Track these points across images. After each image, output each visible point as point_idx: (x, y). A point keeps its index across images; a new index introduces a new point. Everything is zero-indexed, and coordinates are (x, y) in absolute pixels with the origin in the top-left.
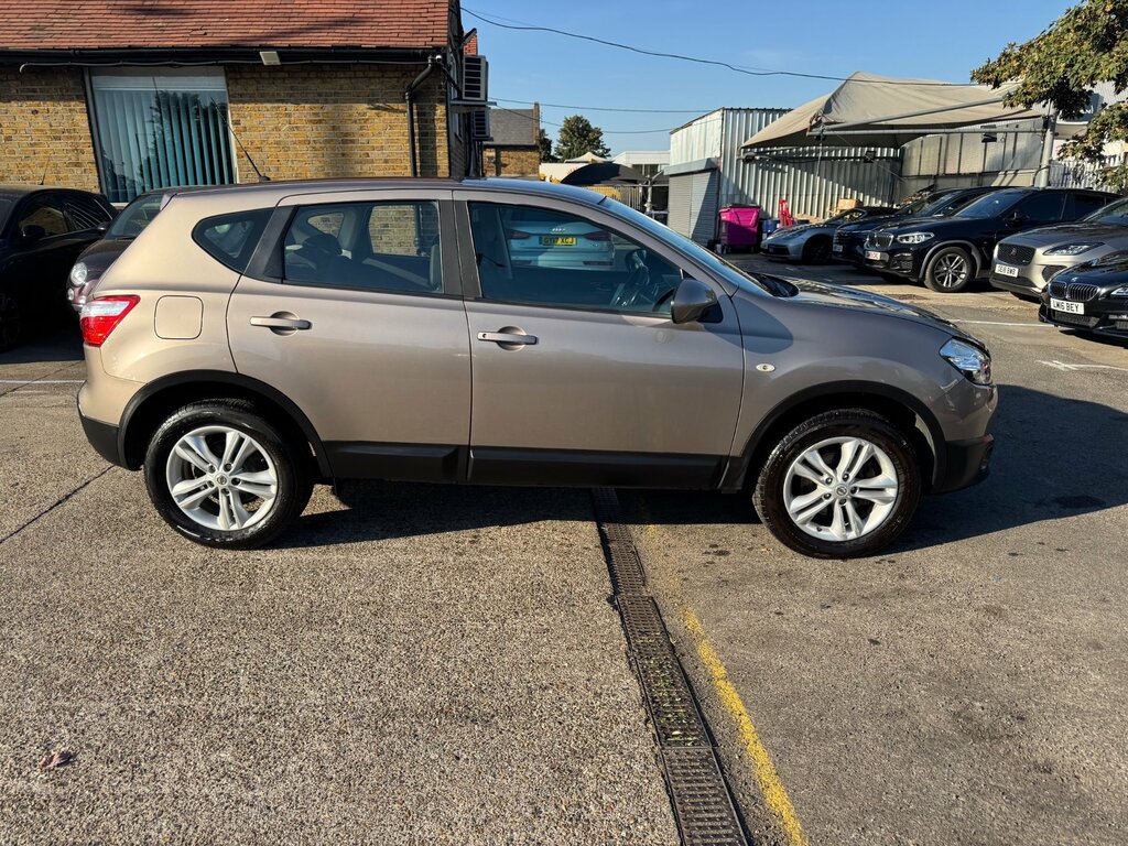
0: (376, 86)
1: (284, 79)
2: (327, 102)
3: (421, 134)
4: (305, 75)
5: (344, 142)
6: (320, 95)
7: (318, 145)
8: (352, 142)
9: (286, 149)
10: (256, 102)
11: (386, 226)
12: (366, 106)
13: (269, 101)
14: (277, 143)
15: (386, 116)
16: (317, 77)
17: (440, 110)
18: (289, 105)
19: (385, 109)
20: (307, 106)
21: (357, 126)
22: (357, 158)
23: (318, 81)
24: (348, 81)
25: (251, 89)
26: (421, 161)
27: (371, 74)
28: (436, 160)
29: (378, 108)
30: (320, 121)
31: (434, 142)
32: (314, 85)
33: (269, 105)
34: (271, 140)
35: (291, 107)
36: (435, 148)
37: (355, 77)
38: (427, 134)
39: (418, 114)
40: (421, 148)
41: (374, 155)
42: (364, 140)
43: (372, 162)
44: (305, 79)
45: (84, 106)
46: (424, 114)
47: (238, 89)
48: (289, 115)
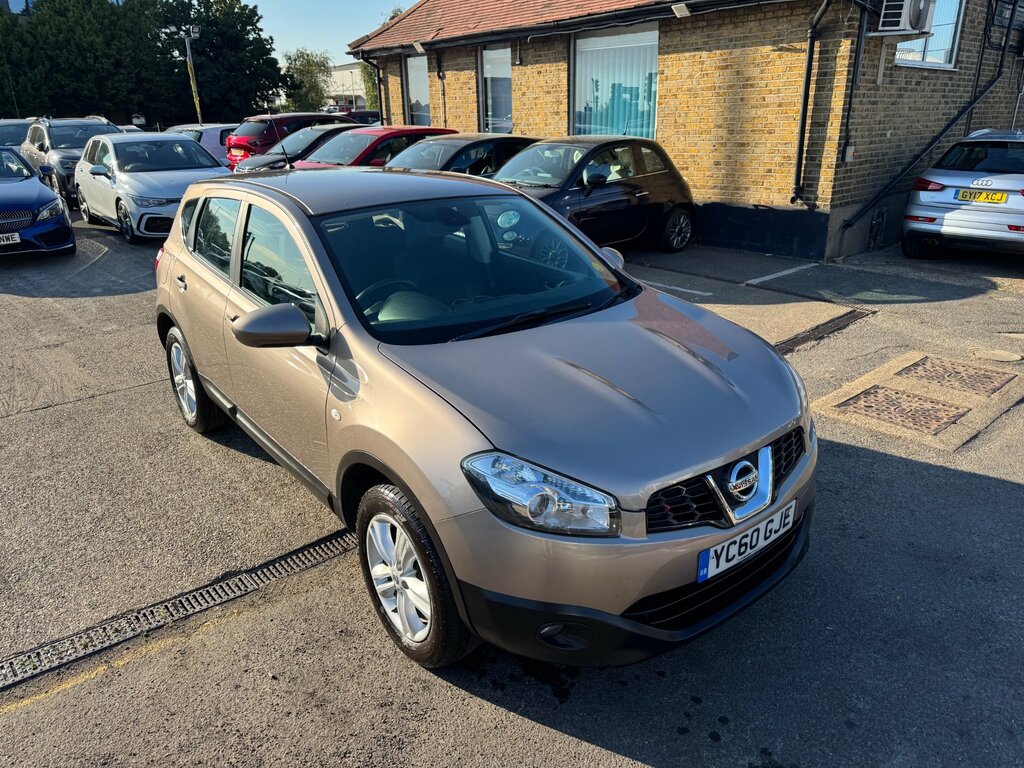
0: (783, 26)
1: (703, 27)
2: (735, 47)
3: (819, 75)
4: (720, 21)
5: (744, 86)
6: (731, 40)
7: (722, 91)
8: (752, 86)
9: (696, 96)
10: (678, 52)
11: (770, 171)
12: (770, 48)
13: (688, 51)
14: (689, 90)
15: (787, 56)
16: (731, 23)
17: (846, 46)
18: (704, 52)
19: (788, 50)
20: (718, 52)
21: (758, 70)
22: (753, 102)
23: (731, 26)
24: (757, 24)
25: (676, 41)
26: (815, 104)
27: (780, 14)
28: (830, 102)
29: (781, 49)
30: (727, 67)
31: (831, 82)
32: (727, 32)
33: (687, 54)
34: (685, 87)
35: (704, 54)
36: (831, 89)
37: (765, 18)
38: (825, 74)
39: (821, 53)
40: (818, 89)
41: (770, 98)
42: (762, 83)
43: (767, 106)
44: (720, 26)
45: (566, 66)
46: (827, 52)
47: (667, 41)
48: (702, 63)
